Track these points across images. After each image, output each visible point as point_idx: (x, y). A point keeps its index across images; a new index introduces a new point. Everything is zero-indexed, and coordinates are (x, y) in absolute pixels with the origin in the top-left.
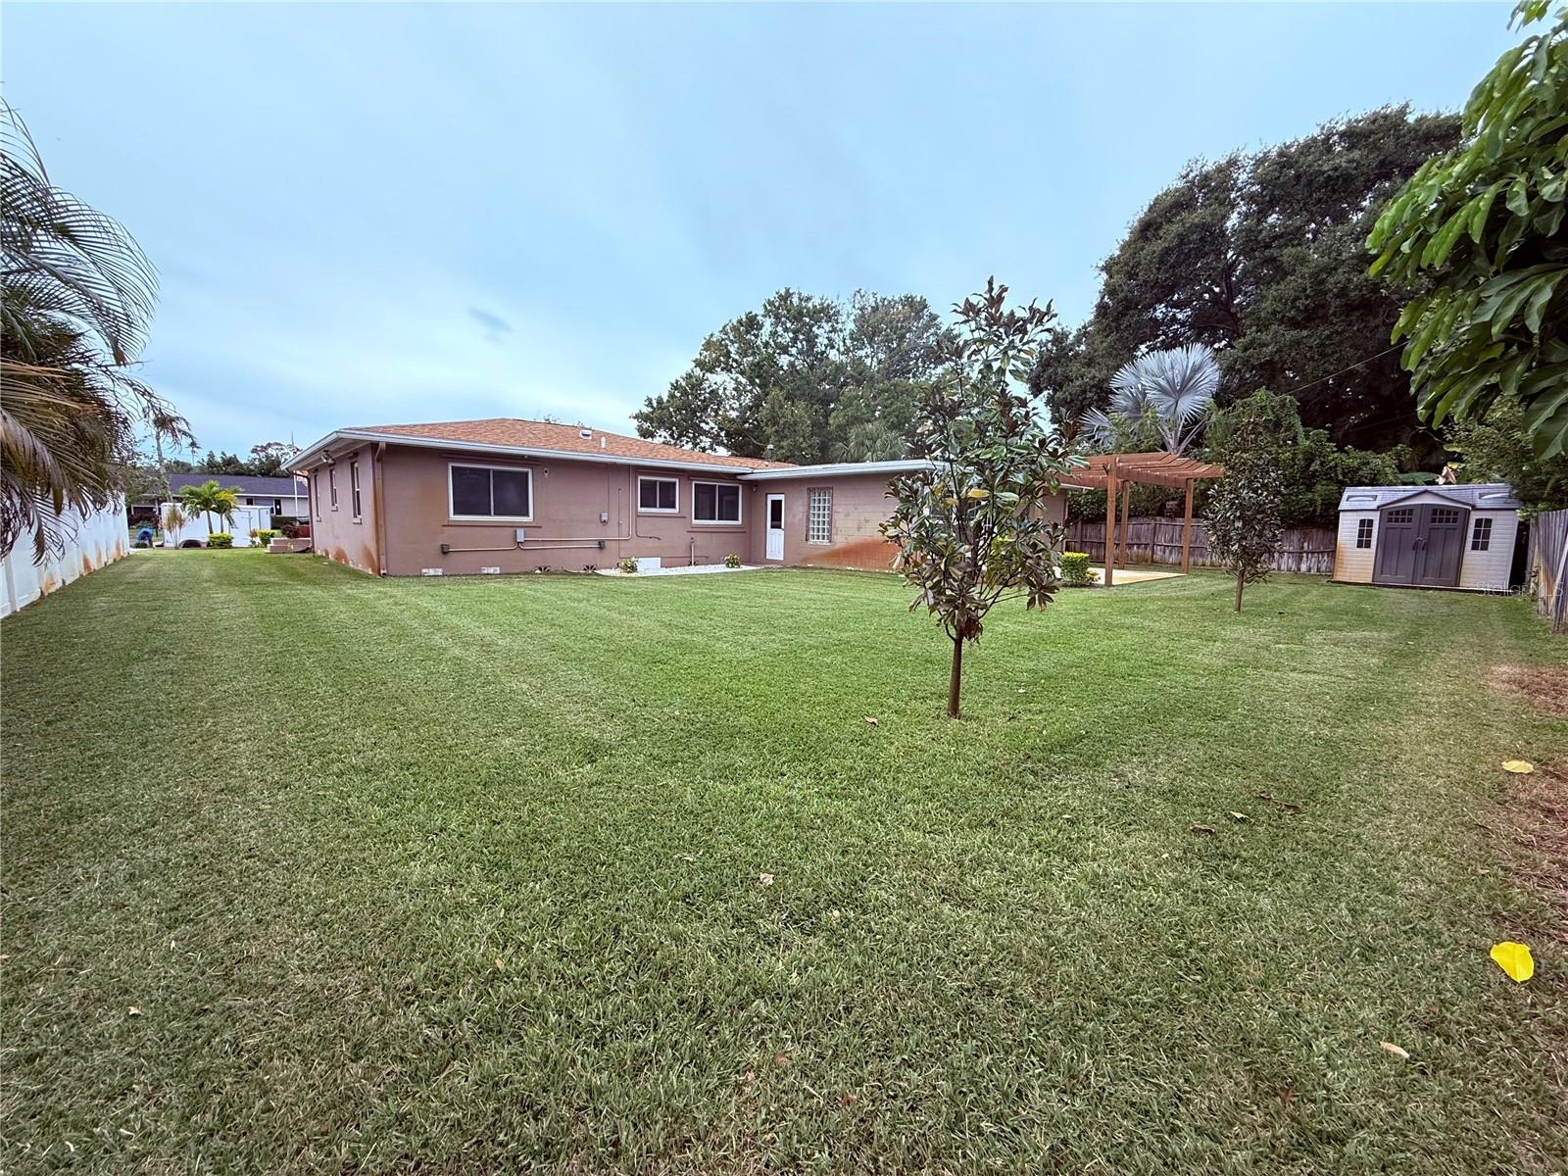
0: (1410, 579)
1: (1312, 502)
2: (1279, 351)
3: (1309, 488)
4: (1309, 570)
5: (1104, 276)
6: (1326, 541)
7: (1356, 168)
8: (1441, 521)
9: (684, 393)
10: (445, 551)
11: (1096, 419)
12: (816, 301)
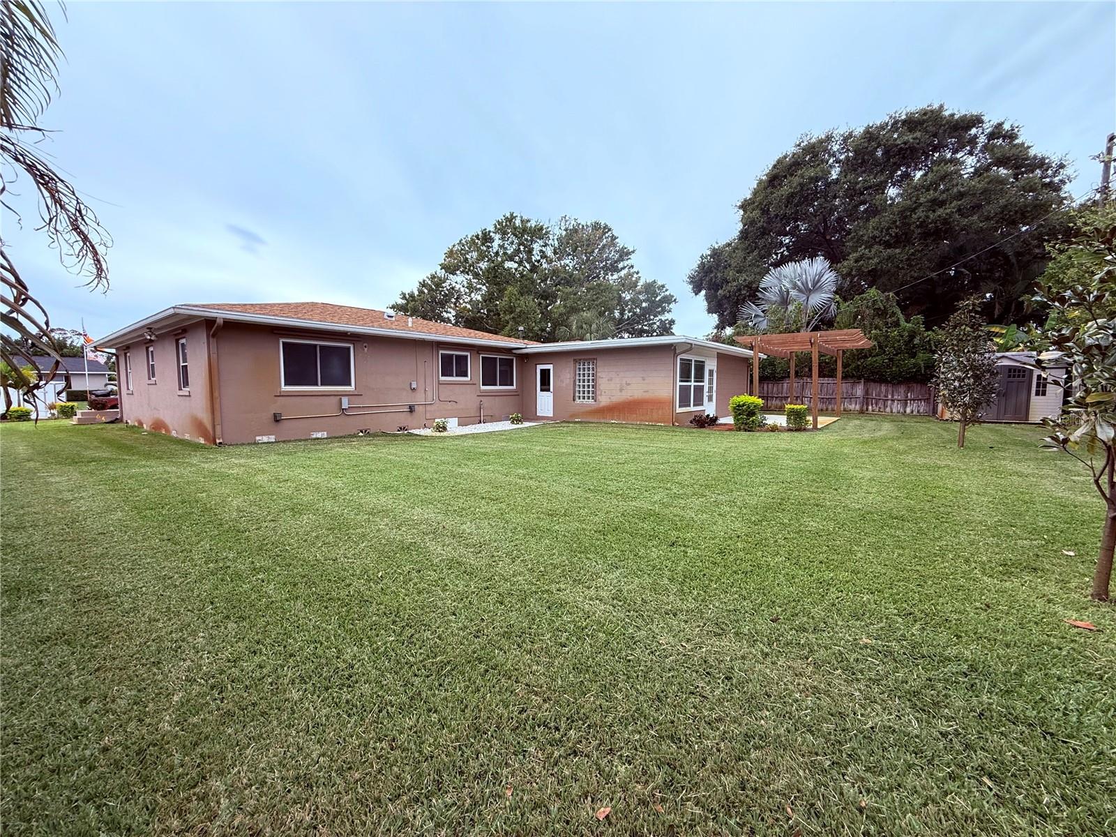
0: (995, 417)
1: (915, 365)
2: (880, 262)
3: (913, 355)
4: (912, 412)
5: (742, 212)
6: (923, 392)
7: (918, 144)
8: (1014, 376)
9: (430, 290)
10: (277, 419)
11: (752, 310)
12: (533, 224)
